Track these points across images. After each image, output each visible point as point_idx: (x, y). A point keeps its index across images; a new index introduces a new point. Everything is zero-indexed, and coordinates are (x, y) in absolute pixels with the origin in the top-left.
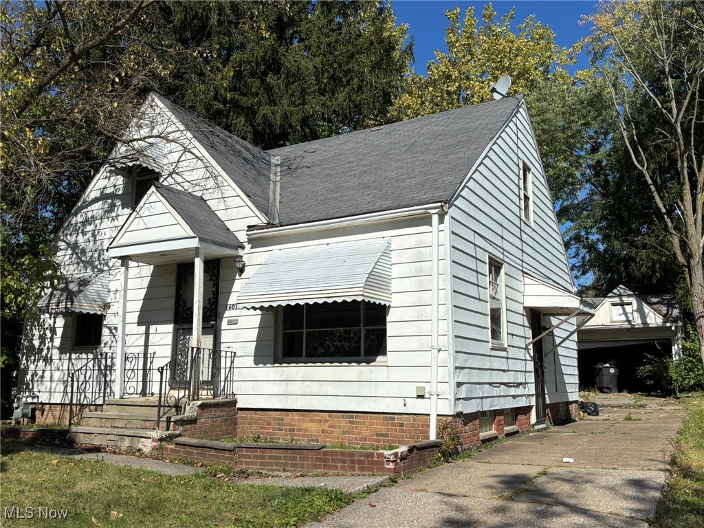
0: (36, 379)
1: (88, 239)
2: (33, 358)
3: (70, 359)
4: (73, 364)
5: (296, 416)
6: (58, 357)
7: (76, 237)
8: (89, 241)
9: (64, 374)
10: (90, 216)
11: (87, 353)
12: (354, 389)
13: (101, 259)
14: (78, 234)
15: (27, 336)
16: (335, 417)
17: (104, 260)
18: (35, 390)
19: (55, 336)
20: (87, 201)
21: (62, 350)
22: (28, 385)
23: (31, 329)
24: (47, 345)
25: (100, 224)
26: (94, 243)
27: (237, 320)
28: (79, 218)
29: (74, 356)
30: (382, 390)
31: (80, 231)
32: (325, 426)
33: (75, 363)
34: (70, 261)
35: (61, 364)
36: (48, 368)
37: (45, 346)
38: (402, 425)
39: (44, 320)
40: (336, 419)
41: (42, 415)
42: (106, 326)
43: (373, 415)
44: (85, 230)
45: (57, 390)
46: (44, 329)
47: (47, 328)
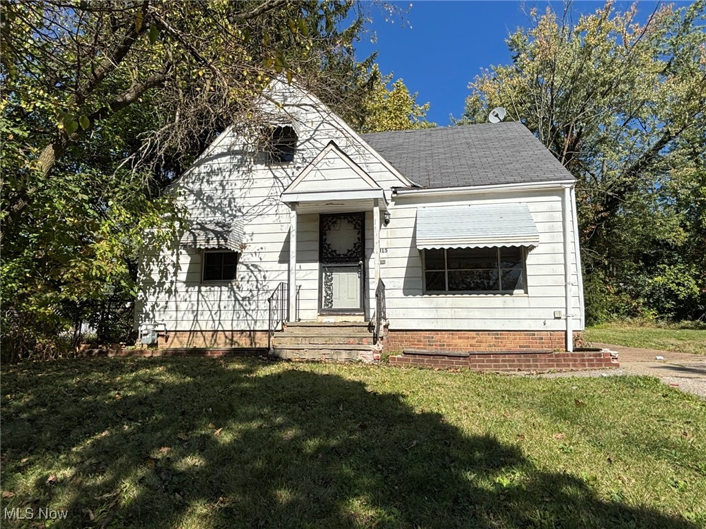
0: (157, 309)
1: (215, 188)
2: (153, 290)
3: (199, 291)
4: (203, 296)
5: (446, 335)
6: (184, 289)
7: (200, 185)
8: (217, 190)
9: (192, 305)
10: (216, 168)
11: (220, 287)
12: (499, 314)
13: (232, 205)
14: (202, 182)
15: (143, 271)
16: (482, 334)
17: (235, 207)
18: (157, 319)
19: (179, 271)
20: (211, 155)
21: (189, 283)
22: (147, 315)
23: (148, 265)
24: (170, 279)
25: (229, 176)
26: (223, 192)
27: (385, 261)
28: (203, 169)
29: (203, 289)
30: (523, 314)
31: (205, 180)
32: (473, 342)
33: (206, 295)
34: (194, 206)
35: (187, 296)
36: (172, 298)
37: (167, 279)
38: (542, 339)
39: (164, 257)
40: (482, 336)
41: (166, 341)
42: (242, 263)
43: (516, 333)
44: (211, 180)
45: (185, 318)
46: (165, 265)
47: (169, 264)
